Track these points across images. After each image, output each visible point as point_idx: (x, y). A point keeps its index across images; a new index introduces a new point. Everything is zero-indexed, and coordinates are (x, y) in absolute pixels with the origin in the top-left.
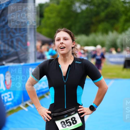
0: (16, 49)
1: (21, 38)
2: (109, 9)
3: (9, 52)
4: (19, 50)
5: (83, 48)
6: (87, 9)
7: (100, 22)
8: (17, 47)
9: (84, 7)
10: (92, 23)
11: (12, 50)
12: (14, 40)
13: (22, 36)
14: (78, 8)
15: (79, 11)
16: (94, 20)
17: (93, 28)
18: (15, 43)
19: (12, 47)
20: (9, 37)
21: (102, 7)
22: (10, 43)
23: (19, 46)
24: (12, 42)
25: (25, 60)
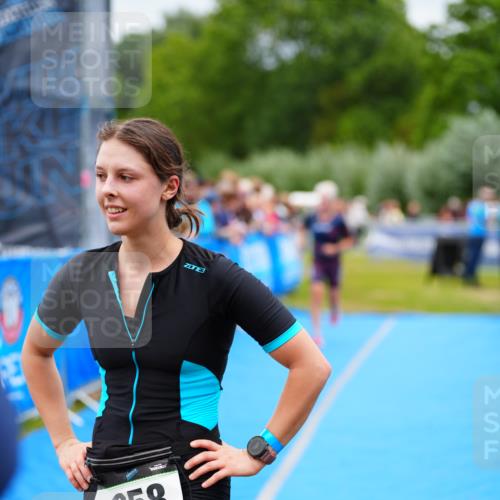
0: (39, 197)
1: (59, 157)
2: (380, 61)
3: (15, 207)
4: (50, 199)
5: (283, 197)
6: (299, 57)
7: (344, 105)
8: (46, 189)
9: (289, 50)
10: (318, 110)
11: (26, 201)
12: (35, 164)
13: (63, 150)
14: (266, 53)
15: (269, 63)
16: (325, 97)
17: (320, 127)
18: (38, 176)
19: (27, 187)
20: (16, 154)
21: (353, 54)
22: (19, 174)
23: (52, 186)
24: (27, 170)
25: (74, 238)
